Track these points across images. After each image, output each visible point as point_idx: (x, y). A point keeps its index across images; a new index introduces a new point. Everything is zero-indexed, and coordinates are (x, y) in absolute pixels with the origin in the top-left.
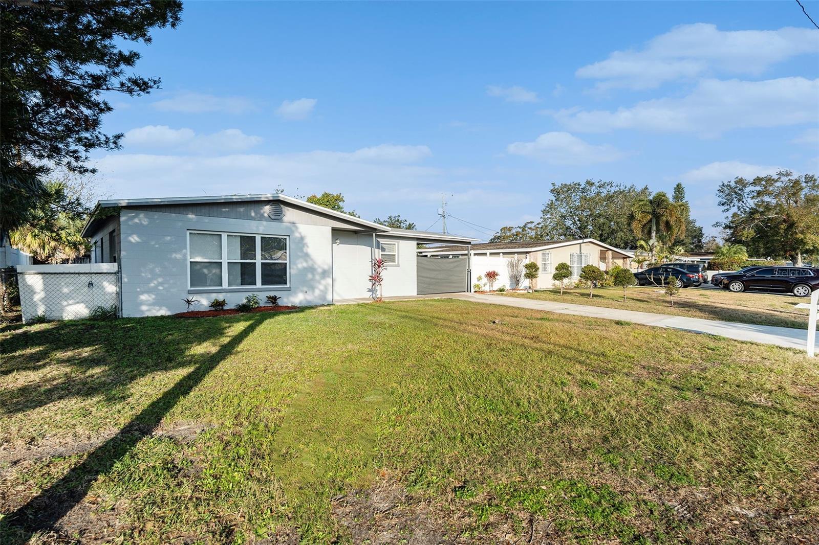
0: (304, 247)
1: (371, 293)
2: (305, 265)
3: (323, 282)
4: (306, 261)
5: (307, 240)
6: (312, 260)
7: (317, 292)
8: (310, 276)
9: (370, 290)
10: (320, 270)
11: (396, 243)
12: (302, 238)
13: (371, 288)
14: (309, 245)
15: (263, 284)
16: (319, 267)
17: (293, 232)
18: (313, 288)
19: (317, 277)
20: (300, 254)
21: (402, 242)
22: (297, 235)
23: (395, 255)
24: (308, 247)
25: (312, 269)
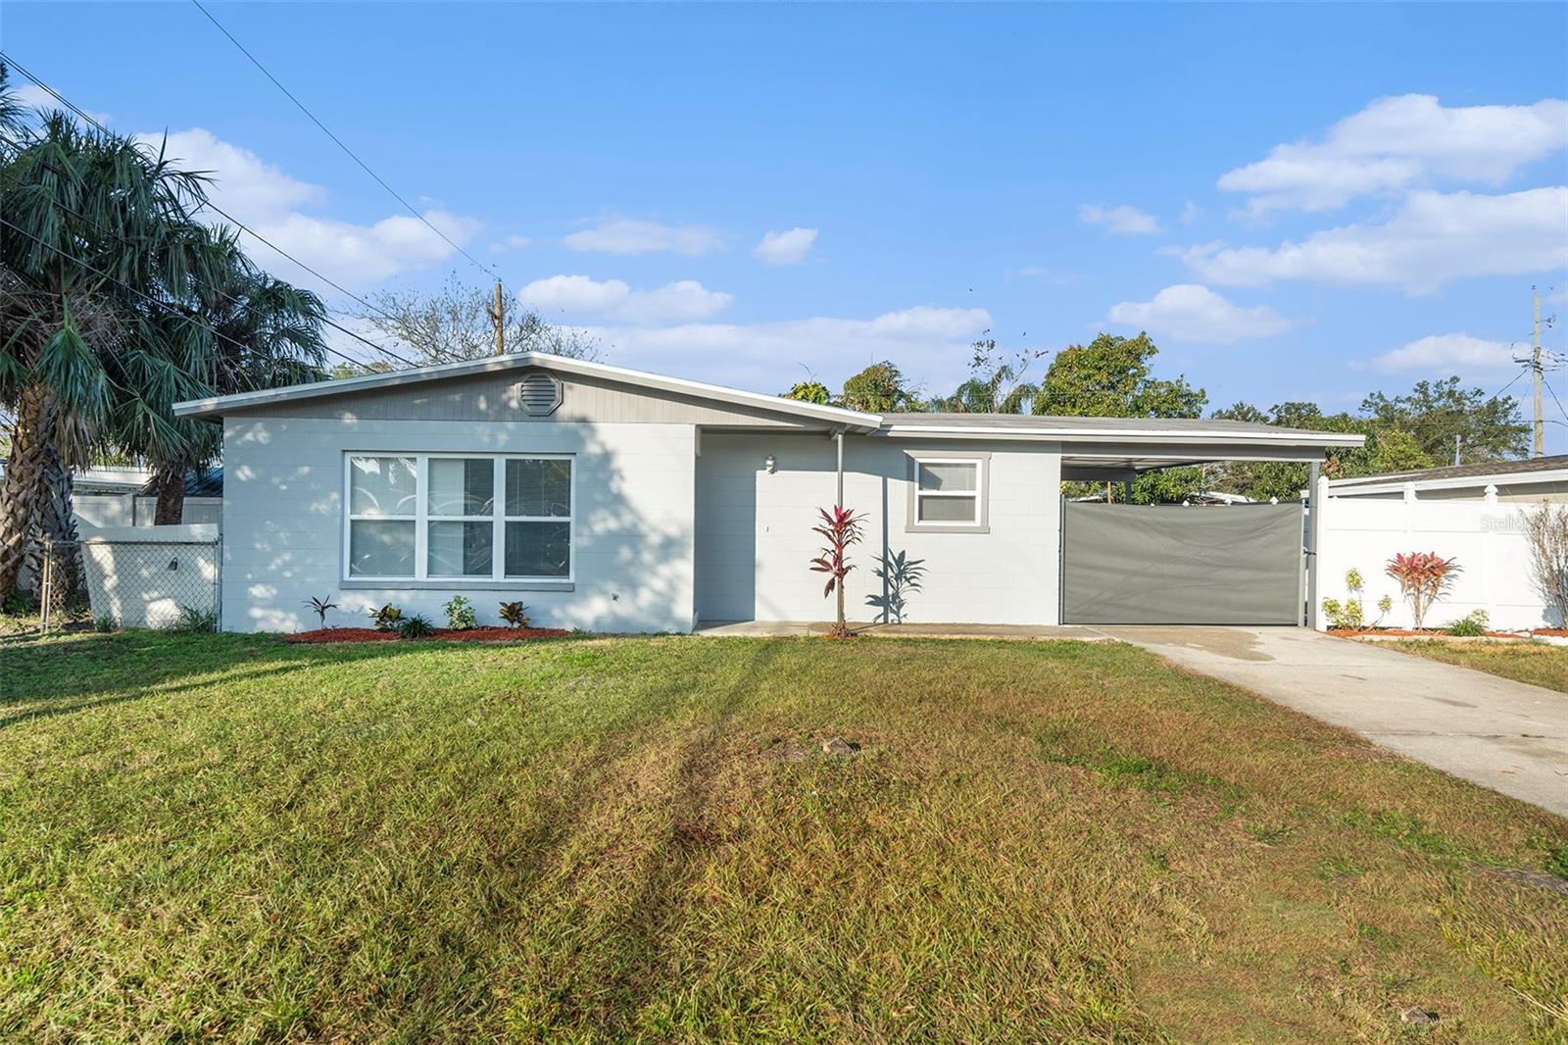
0: (610, 478)
1: (881, 609)
2: (612, 524)
3: (664, 570)
4: (617, 515)
5: (619, 462)
6: (633, 511)
7: (645, 597)
8: (625, 553)
9: (876, 601)
10: (655, 539)
11: (979, 463)
12: (607, 457)
13: (880, 594)
14: (625, 473)
15: (509, 571)
16: (654, 530)
17: (581, 441)
18: (633, 586)
19: (647, 557)
20: (599, 497)
21: (999, 458)
22: (593, 449)
23: (972, 498)
24: (622, 478)
25: (633, 537)
